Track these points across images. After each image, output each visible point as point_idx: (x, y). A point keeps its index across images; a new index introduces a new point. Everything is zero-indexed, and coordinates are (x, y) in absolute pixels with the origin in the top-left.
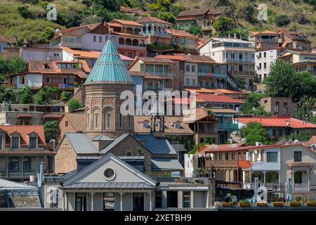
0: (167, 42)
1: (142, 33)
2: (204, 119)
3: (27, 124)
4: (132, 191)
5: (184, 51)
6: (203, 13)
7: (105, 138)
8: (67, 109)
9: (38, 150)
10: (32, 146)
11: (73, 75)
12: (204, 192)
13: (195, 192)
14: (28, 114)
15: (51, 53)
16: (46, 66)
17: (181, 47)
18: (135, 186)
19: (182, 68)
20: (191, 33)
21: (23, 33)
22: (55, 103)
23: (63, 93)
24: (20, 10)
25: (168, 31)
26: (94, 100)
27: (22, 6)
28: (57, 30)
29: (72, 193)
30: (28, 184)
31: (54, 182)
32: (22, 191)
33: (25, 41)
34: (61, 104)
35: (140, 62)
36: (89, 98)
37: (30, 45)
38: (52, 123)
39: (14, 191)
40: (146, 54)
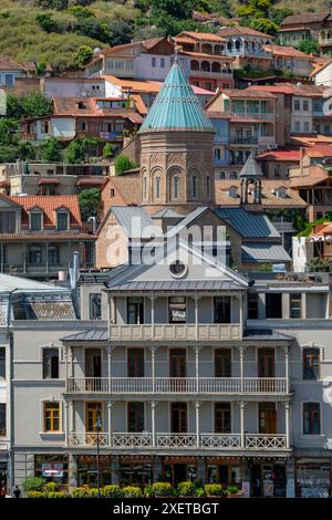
0: (266, 66)
1: (226, 51)
2: (323, 183)
3: (53, 193)
4: (213, 294)
5: (292, 79)
6: (321, 19)
7: (171, 214)
8: (113, 170)
9: (69, 234)
10: (62, 227)
11: (121, 118)
12: (322, 295)
13: (309, 294)
14: (55, 178)
15: (88, 86)
16: (81, 106)
17: (287, 72)
18: (217, 287)
19: (288, 104)
20: (303, 50)
21: (45, 55)
22: (94, 161)
23: (107, 146)
24: (40, 18)
25: (267, 49)
26: (153, 157)
27: (42, 13)
28: (97, 50)
29: (123, 298)
30: (56, 284)
31: (96, 280)
32: (47, 294)
33: (49, 68)
34: (104, 163)
35: (224, 97)
36: (146, 153)
37: (56, 73)
38: (91, 191)
39: (36, 295)
40: (232, 83)
